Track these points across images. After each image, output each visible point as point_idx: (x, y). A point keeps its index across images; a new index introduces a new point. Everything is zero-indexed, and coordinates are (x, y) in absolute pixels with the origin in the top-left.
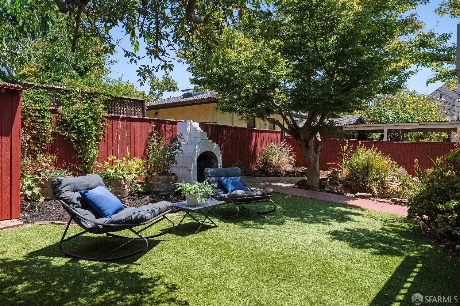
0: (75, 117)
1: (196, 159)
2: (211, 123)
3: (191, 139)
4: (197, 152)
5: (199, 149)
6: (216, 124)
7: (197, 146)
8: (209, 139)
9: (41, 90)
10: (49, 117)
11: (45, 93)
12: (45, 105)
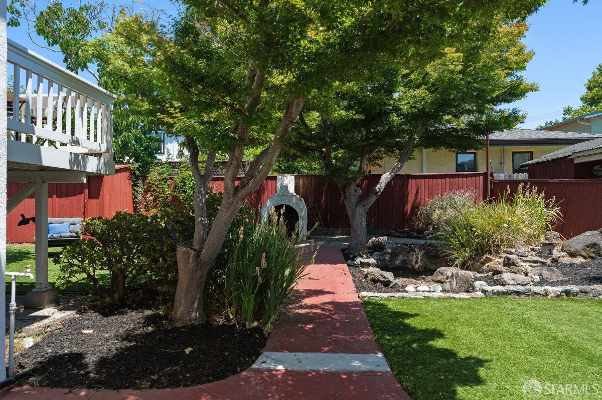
0: (182, 182)
4: (268, 206)
5: (271, 203)
7: (269, 200)
9: (166, 165)
10: (168, 183)
11: (167, 167)
12: (165, 176)
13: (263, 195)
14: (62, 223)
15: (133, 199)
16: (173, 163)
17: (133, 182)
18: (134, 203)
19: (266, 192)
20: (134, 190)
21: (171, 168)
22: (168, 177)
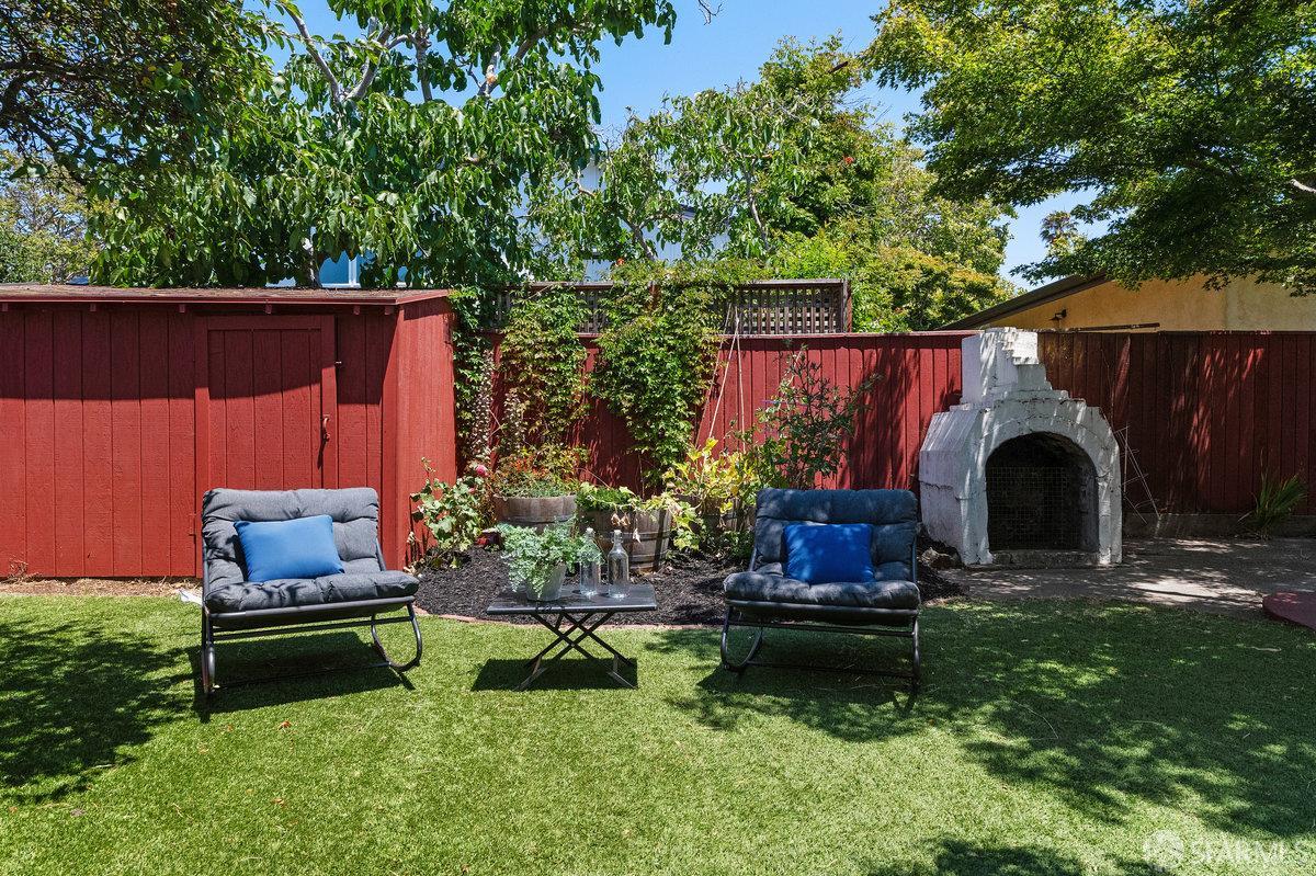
0: (628, 352)
1: (980, 459)
2: (1129, 327)
3: (994, 390)
4: (986, 434)
5: (996, 428)
6: (1158, 330)
7: (986, 417)
8: (1057, 387)
9: (565, 296)
10: (576, 356)
11: (571, 302)
12: (565, 330)
13: (903, 395)
14: (297, 515)
15: (457, 412)
16: (587, 289)
17: (457, 350)
18: (460, 424)
19: (914, 389)
20: (460, 378)
21: (582, 305)
22: (575, 335)
